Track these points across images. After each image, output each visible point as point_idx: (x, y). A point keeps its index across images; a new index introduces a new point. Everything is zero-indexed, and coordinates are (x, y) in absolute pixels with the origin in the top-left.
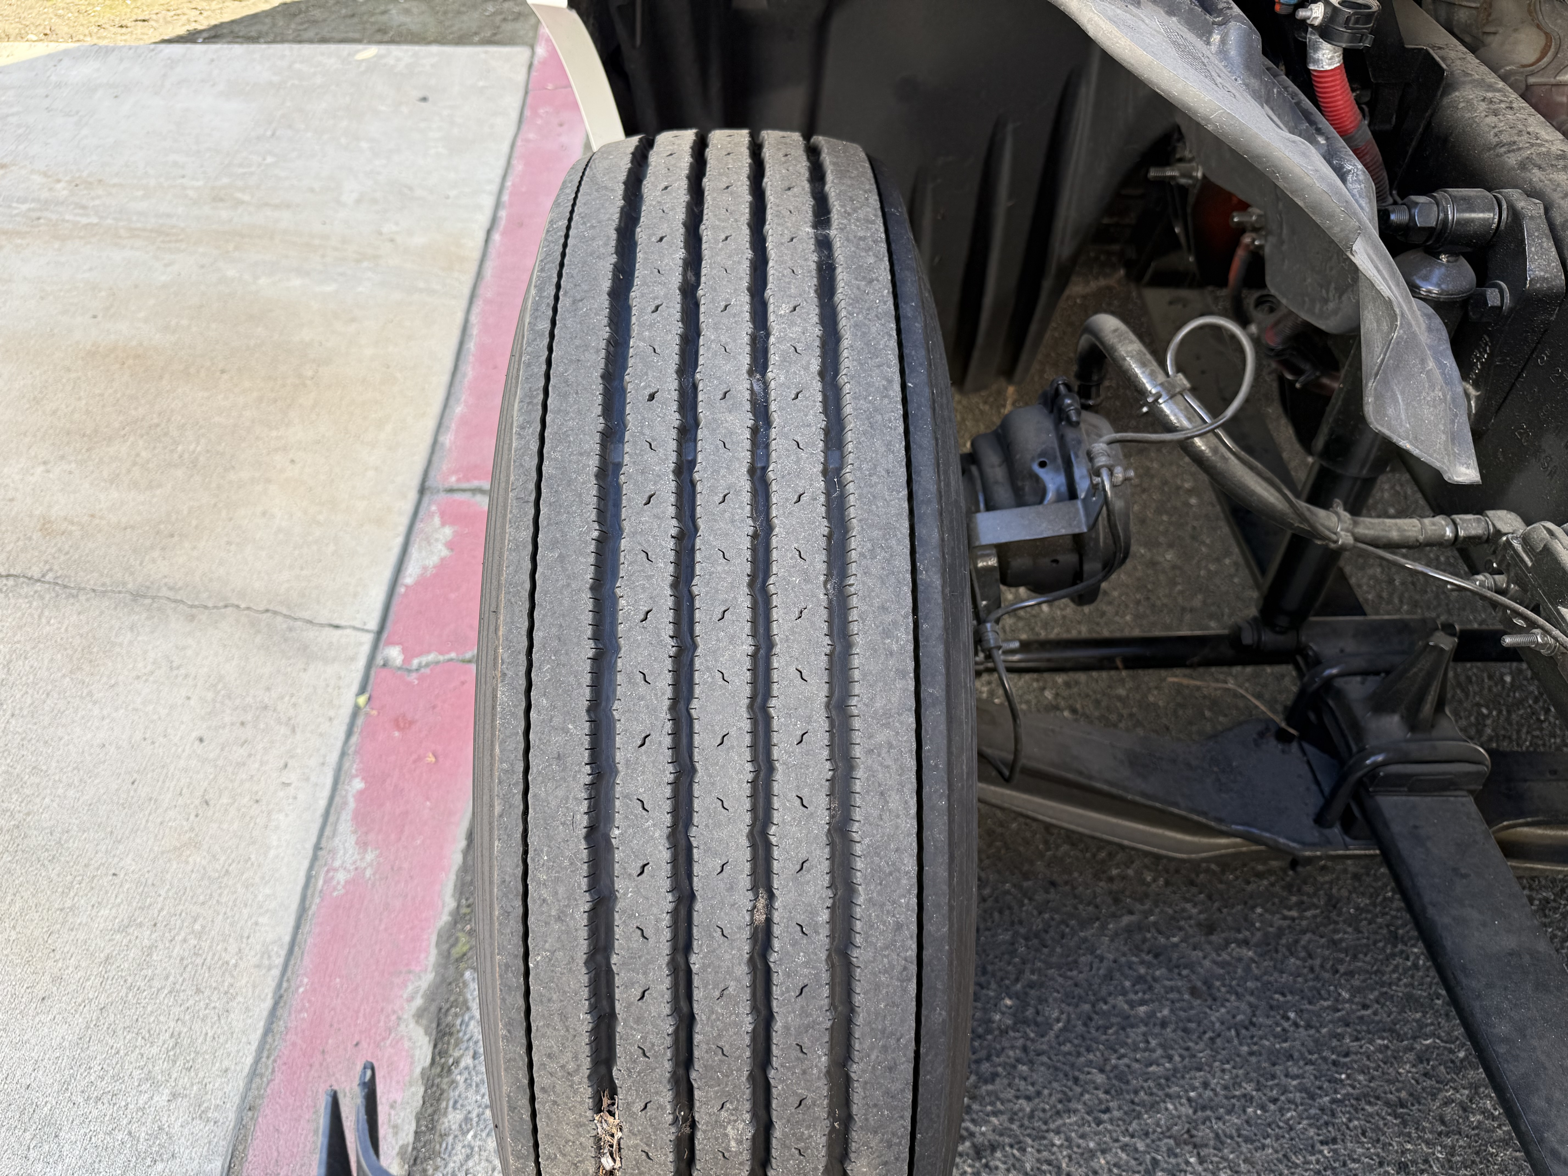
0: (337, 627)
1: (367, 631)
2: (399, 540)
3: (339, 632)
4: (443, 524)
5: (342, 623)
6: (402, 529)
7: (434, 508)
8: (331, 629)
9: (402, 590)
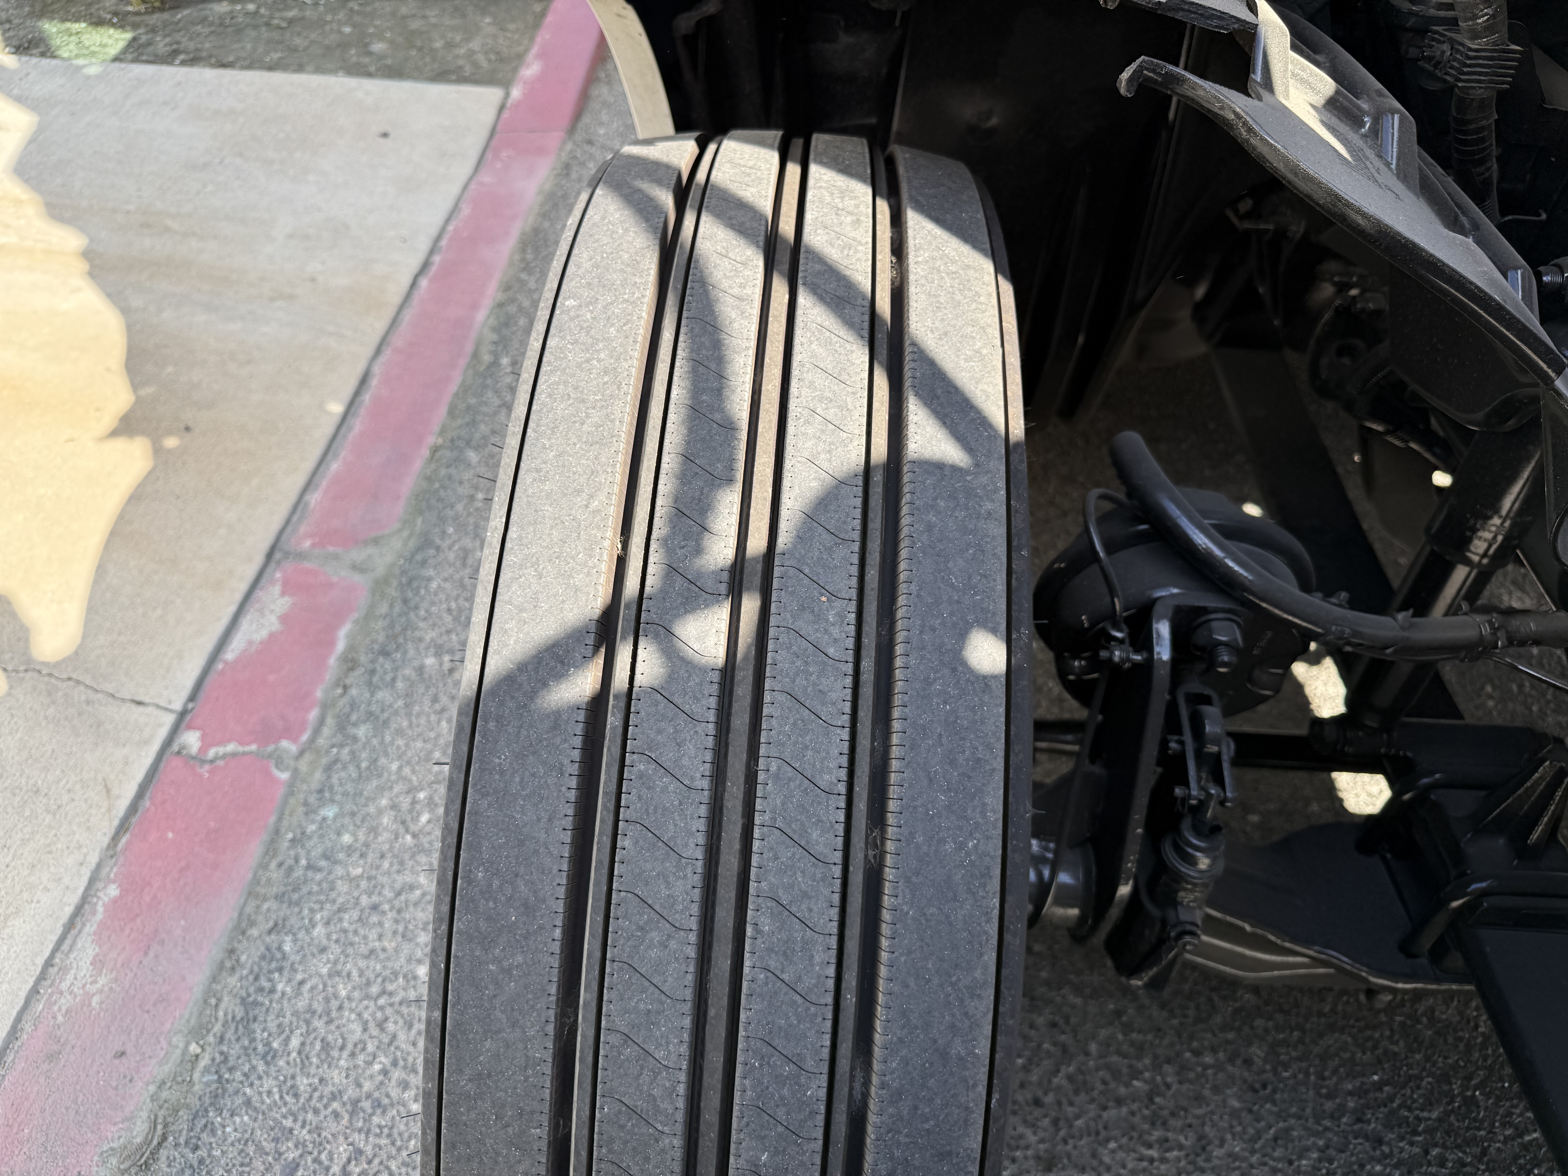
0: (140, 703)
1: (171, 711)
2: (232, 609)
3: (141, 709)
4: (283, 594)
5: (146, 700)
6: (238, 597)
7: (278, 575)
8: (133, 706)
9: (220, 666)
